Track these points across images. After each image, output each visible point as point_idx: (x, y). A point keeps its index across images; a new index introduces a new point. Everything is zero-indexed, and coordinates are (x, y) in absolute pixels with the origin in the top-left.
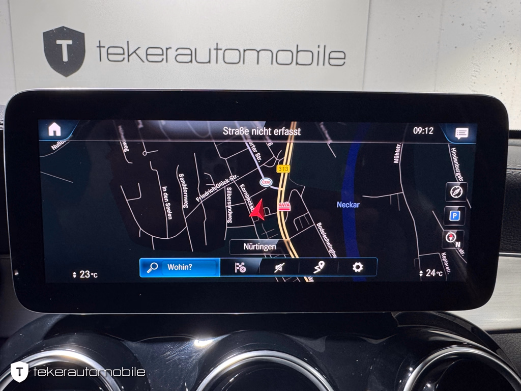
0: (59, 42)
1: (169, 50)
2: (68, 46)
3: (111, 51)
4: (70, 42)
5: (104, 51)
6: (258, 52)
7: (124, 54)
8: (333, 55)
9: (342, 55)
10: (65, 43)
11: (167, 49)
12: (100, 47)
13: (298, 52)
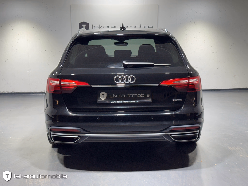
0: (83, 25)
1: (109, 27)
2: (85, 26)
3: (95, 27)
4: (85, 25)
5: (93, 27)
6: (131, 27)
7: (98, 28)
8: (149, 27)
9: (152, 27)
10: (84, 25)
11: (109, 26)
12: (92, 26)
13: (141, 26)
